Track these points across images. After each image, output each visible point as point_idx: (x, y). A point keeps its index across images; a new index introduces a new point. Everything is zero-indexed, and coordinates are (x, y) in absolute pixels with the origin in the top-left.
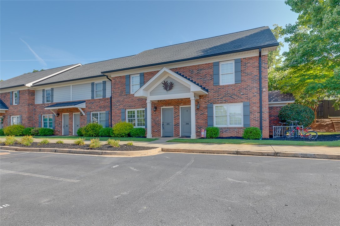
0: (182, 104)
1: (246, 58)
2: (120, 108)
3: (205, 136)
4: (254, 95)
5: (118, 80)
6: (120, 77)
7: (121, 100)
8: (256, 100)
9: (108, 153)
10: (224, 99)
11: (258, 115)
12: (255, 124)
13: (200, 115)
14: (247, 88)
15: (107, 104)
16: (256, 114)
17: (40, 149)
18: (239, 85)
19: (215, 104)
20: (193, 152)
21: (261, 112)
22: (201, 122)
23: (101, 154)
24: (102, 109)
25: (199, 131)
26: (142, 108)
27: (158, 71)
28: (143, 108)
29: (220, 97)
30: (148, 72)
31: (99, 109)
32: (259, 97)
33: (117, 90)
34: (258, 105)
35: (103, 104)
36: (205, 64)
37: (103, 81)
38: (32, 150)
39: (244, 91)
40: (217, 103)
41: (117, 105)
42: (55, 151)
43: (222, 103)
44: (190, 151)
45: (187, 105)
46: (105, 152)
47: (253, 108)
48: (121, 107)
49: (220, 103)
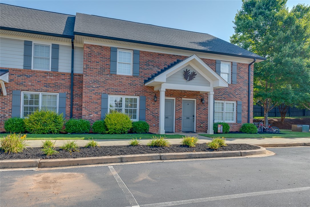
0: (185, 97)
1: (240, 63)
2: (99, 91)
3: (222, 131)
4: (244, 96)
5: (96, 50)
6: (100, 47)
7: (102, 80)
8: (245, 100)
9: (248, 152)
10: (223, 96)
11: (246, 113)
12: (244, 121)
13: (203, 109)
14: (240, 90)
15: (63, 82)
16: (245, 112)
17: (121, 158)
18: (235, 85)
19: (216, 100)
20: (277, 147)
21: (248, 111)
22: (204, 117)
23: (240, 154)
24: (50, 89)
25: (202, 126)
26: (135, 95)
27: (186, 58)
28: (137, 95)
29: (221, 94)
30: (146, 52)
31: (45, 88)
32: (247, 98)
33: (95, 64)
34: (247, 105)
35: (53, 82)
36: (209, 59)
37: (52, 44)
38: (97, 162)
39: (238, 91)
40: (217, 100)
41: (94, 86)
42: (159, 158)
43: (222, 100)
44: (275, 146)
45: (190, 98)
46: (244, 153)
47: (244, 107)
48: (101, 90)
49: (221, 100)
